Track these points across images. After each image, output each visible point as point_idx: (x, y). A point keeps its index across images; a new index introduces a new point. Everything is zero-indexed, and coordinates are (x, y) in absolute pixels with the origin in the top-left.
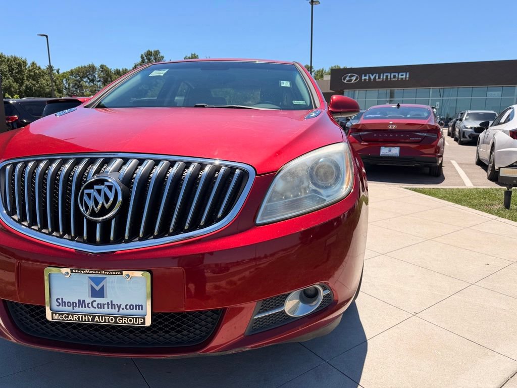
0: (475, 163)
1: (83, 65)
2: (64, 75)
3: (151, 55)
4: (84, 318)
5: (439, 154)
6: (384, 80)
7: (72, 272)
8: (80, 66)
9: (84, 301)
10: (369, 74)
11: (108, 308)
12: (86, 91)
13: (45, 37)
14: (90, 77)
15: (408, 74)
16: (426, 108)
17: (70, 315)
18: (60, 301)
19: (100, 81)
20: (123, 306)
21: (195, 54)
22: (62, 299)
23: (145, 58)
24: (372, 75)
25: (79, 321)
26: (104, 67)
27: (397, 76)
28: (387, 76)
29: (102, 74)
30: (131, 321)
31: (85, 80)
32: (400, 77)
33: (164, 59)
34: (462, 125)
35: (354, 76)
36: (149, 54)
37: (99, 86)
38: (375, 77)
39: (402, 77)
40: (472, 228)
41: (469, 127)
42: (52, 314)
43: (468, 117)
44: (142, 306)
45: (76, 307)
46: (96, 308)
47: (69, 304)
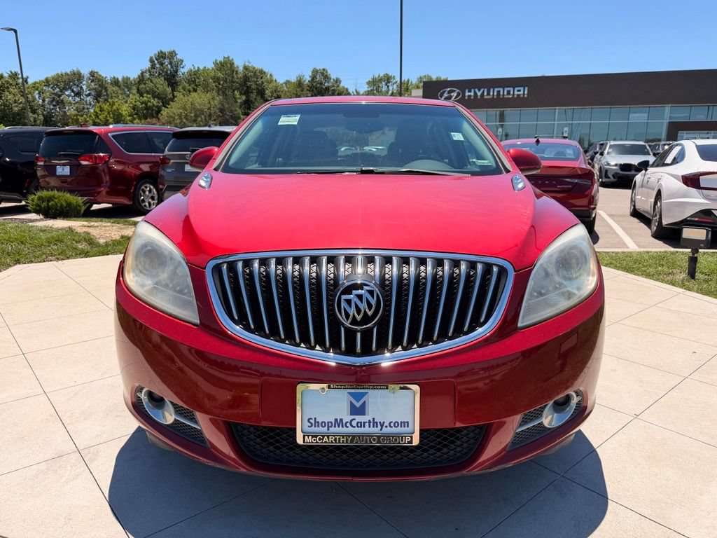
0: (629, 214)
1: (64, 72)
2: (35, 86)
3: (164, 58)
4: (342, 440)
5: (592, 206)
6: (495, 97)
7: (329, 387)
8: (60, 73)
9: (341, 420)
10: (474, 88)
11: (370, 427)
12: (69, 109)
13: (13, 31)
14: (75, 89)
15: (526, 89)
16: (574, 144)
17: (326, 437)
18: (313, 421)
19: (89, 95)
20: (386, 424)
21: (229, 57)
22: (315, 418)
23: (156, 62)
24: (479, 90)
25: (336, 443)
26: (96, 75)
27: (512, 93)
28: (499, 92)
29: (93, 84)
30: (396, 440)
31: (67, 93)
32: (516, 93)
33: (183, 63)
34: (603, 161)
35: (455, 91)
36: (162, 57)
37: (88, 102)
38: (483, 92)
39: (519, 93)
40: (660, 305)
41: (613, 163)
42: (304, 436)
43: (611, 150)
44: (408, 422)
45: (331, 427)
46: (355, 427)
47: (323, 424)
